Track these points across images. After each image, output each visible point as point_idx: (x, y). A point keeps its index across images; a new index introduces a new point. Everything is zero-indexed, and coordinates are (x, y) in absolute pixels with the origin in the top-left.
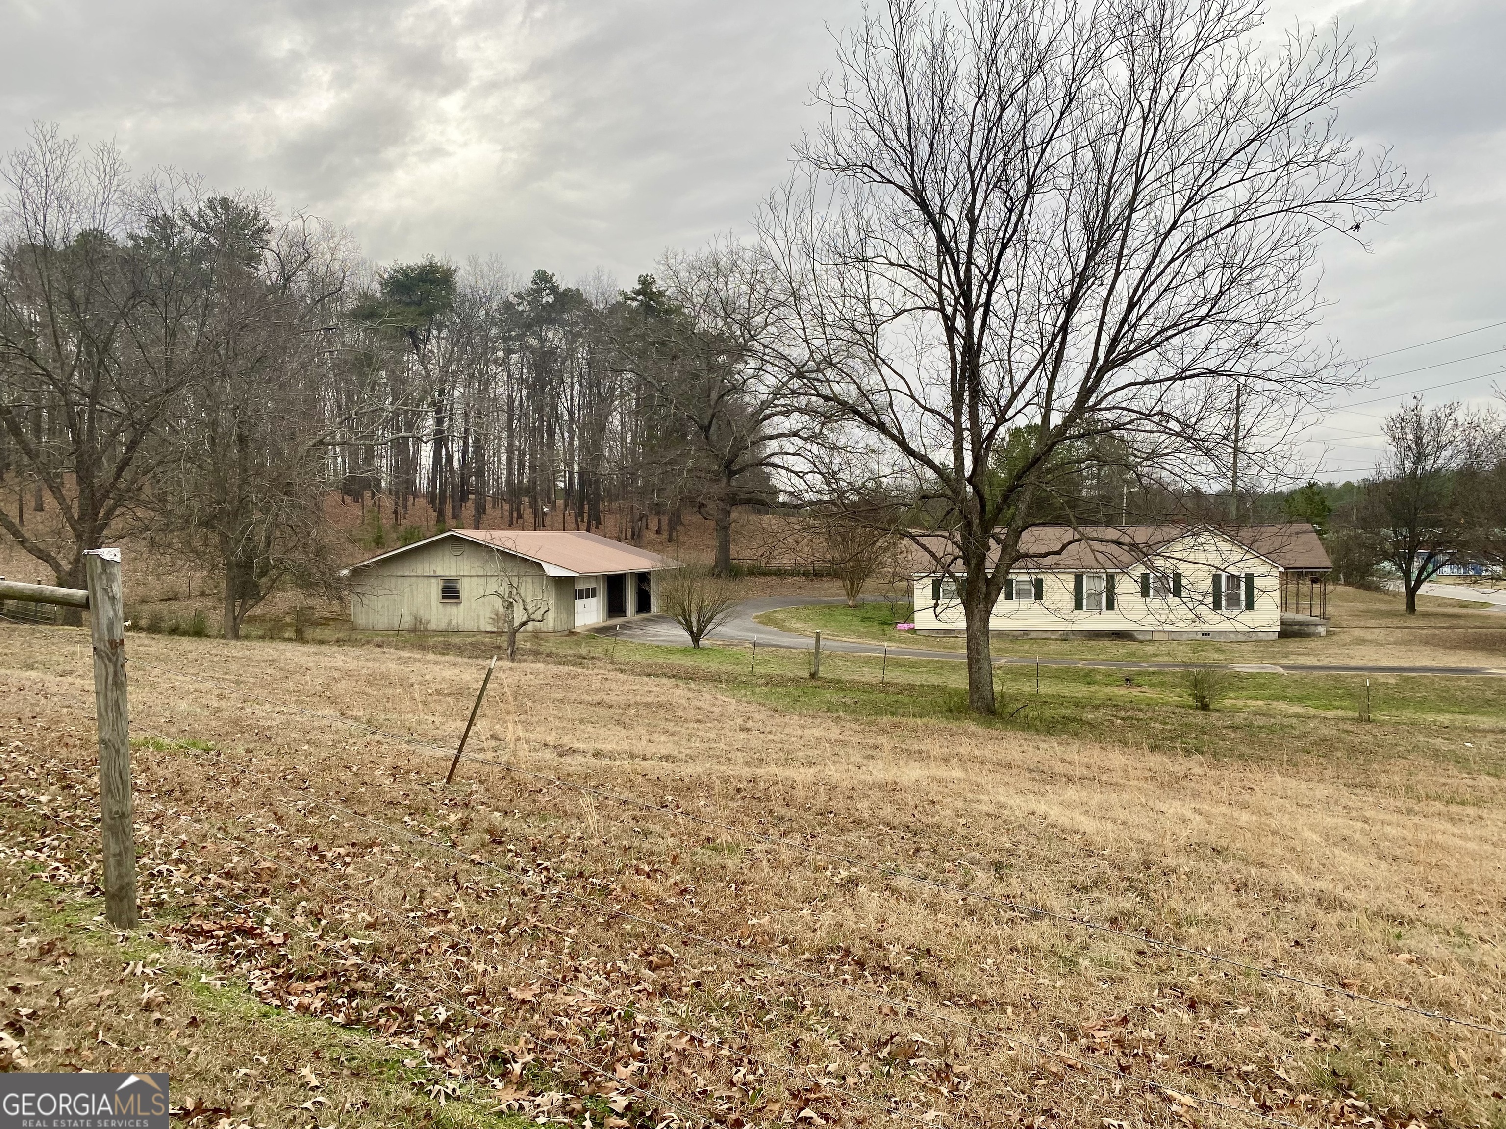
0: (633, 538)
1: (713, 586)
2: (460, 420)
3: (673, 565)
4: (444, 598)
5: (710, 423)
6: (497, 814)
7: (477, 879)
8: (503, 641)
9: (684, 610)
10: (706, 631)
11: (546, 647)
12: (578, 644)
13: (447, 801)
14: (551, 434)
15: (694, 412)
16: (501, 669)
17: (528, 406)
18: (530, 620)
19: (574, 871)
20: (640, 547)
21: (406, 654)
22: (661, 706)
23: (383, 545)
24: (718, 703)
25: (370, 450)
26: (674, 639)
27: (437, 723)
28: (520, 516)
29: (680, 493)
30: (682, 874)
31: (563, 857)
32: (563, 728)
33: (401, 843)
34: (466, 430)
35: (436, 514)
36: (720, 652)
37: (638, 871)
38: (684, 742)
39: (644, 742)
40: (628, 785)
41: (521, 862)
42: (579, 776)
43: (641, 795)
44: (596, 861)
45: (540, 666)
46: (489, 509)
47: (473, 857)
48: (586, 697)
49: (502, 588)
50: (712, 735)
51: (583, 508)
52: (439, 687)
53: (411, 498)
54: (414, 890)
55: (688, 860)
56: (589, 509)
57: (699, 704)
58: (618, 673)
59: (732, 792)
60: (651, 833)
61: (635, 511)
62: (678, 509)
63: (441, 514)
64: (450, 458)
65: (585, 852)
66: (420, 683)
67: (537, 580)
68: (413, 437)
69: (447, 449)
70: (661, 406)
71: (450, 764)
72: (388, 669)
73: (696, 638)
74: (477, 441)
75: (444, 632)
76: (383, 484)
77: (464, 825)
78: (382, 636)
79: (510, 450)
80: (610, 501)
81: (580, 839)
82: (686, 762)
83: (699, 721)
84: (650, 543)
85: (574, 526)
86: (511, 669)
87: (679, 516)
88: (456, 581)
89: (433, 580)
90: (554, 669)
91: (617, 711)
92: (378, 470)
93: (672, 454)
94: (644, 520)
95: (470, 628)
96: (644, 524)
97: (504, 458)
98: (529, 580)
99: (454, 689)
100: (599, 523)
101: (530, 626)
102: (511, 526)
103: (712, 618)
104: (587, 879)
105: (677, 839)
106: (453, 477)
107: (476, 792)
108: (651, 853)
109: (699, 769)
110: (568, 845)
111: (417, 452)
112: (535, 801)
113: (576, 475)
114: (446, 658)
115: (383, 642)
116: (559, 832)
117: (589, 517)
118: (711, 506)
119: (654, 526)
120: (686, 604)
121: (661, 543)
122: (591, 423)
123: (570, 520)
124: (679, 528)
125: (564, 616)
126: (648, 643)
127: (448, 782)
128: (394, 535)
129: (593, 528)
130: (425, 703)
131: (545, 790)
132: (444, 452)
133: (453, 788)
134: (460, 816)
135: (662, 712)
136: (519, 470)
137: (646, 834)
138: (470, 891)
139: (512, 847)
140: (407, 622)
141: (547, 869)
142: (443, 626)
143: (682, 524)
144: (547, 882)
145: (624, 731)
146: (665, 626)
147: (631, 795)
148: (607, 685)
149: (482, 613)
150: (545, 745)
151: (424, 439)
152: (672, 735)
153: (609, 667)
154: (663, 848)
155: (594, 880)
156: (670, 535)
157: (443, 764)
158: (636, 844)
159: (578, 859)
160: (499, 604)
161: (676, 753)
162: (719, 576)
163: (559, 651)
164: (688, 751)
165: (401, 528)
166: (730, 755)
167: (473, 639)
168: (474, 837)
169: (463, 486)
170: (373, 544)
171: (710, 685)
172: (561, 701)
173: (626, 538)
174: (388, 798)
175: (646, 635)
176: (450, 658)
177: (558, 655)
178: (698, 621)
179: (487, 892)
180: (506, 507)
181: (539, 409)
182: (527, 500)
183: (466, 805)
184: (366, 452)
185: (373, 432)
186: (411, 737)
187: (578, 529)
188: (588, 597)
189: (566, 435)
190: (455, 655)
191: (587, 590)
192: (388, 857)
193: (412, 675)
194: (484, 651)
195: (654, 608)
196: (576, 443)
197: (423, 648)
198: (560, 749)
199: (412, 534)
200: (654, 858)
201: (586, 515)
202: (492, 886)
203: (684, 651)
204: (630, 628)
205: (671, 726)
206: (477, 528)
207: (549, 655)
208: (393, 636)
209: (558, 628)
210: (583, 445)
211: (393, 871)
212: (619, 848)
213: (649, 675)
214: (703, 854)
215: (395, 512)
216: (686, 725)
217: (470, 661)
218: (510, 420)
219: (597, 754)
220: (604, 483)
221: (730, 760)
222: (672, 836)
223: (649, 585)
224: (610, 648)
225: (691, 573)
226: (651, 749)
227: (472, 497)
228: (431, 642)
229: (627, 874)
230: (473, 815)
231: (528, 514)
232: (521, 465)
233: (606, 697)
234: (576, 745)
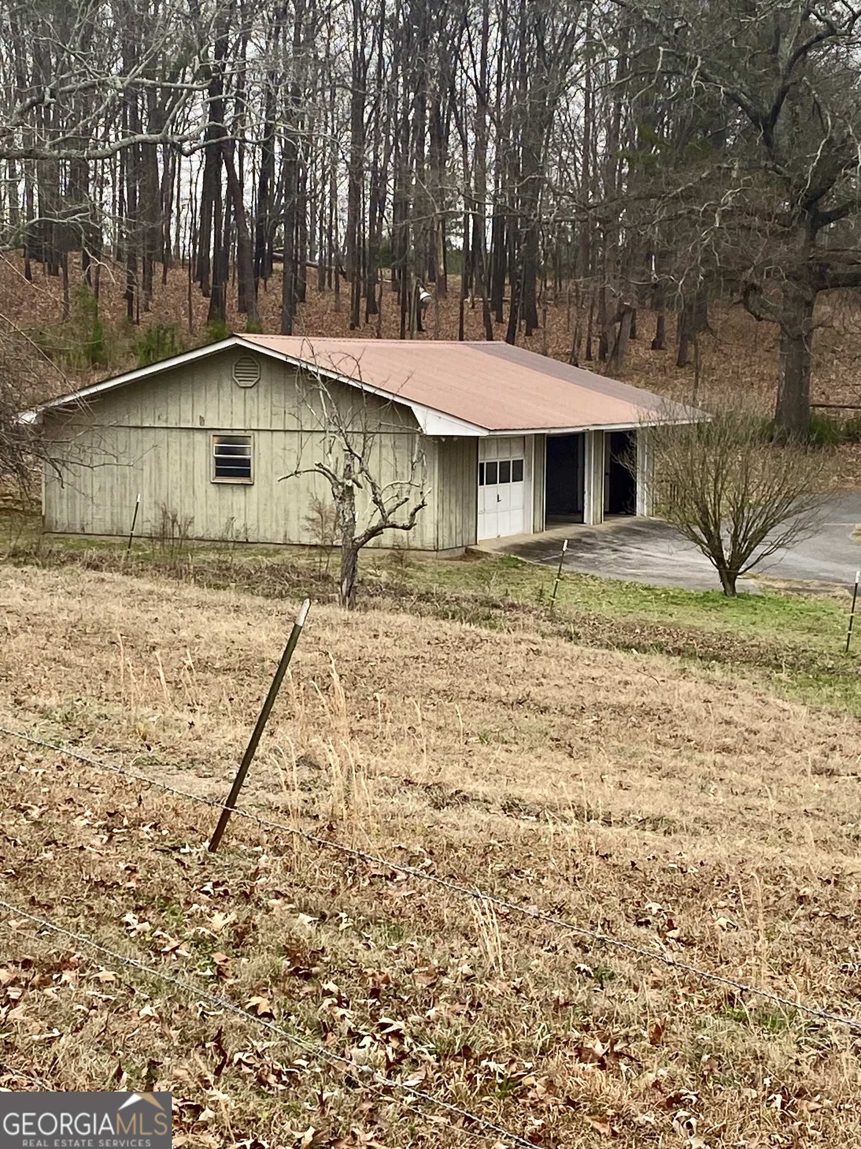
0: (602, 357)
1: (771, 462)
2: (256, 107)
3: (684, 416)
4: (219, 473)
5: (777, 109)
6: (305, 918)
7: (259, 1046)
8: (333, 564)
9: (706, 513)
10: (751, 559)
11: (418, 582)
12: (483, 577)
13: (208, 887)
14: (440, 138)
15: (742, 87)
16: (326, 623)
17: (395, 76)
18: (385, 524)
19: (451, 1044)
20: (618, 377)
21: (144, 585)
22: (647, 713)
23: (104, 362)
24: (769, 712)
25: (80, 170)
26: (682, 573)
27: (198, 727)
28: (373, 308)
29: (705, 262)
30: (672, 1065)
31: (431, 1013)
32: (447, 750)
33: (117, 965)
34: (269, 129)
35: (207, 301)
36: (779, 603)
37: (582, 1053)
38: (693, 792)
39: (609, 788)
40: (570, 874)
41: (347, 1018)
42: (471, 851)
43: (598, 898)
44: (499, 1026)
45: (405, 619)
46: (311, 292)
47: (255, 1000)
48: (493, 689)
49: (331, 459)
50: (754, 782)
51: (502, 292)
52: (204, 654)
53: (159, 267)
54: (138, 1061)
55: (684, 1037)
56: (515, 294)
57: (727, 713)
58: (562, 642)
59: (786, 903)
60: (612, 976)
61: (609, 300)
62: (700, 297)
63: (217, 301)
64: (236, 187)
65: (475, 1005)
66: (170, 645)
67: (403, 441)
68: (164, 142)
69: (230, 169)
70: (670, 74)
71: (218, 812)
72: (109, 614)
73: (728, 574)
74: (289, 151)
75: (220, 544)
76: (106, 240)
77: (240, 935)
78: (100, 546)
79: (356, 173)
80: (558, 278)
81: (468, 978)
82: (696, 833)
83: (726, 749)
84: (636, 369)
85: (482, 330)
86: (347, 624)
87: (702, 311)
88: (244, 440)
89: (199, 437)
90: (432, 626)
91: (557, 720)
92: (96, 213)
93: (690, 178)
94: (627, 320)
95: (269, 537)
96: (628, 329)
97: (343, 190)
98: (387, 440)
99: (233, 660)
100: (532, 324)
101: (387, 537)
102: (354, 328)
103: (763, 532)
104: (478, 1061)
105: (665, 993)
106: (241, 226)
107: (267, 871)
108: (611, 1018)
109: (722, 851)
110: (442, 989)
111: (171, 174)
112: (380, 896)
113: (489, 223)
114: (222, 595)
115: (101, 559)
116: (425, 962)
117: (513, 310)
118: (772, 291)
119: (647, 332)
120: (710, 499)
121: (663, 370)
122: (523, 112)
123: (474, 317)
124: (702, 337)
125: (456, 518)
126: (628, 580)
127: (212, 849)
128: (126, 343)
129: (521, 337)
130: (176, 685)
131: (401, 876)
132: (224, 174)
133: (222, 860)
134: (232, 917)
135: (649, 727)
136: (372, 212)
137: (602, 977)
138: (246, 1069)
139: (331, 986)
140: (149, 520)
141: (397, 1035)
142: (216, 531)
143: (707, 328)
144: (398, 1062)
145: (569, 762)
146: (664, 545)
147: (575, 896)
148: (538, 666)
149: (292, 506)
150: (409, 782)
151: (186, 147)
152: (667, 775)
153: (547, 627)
154: (634, 1009)
155: (493, 1065)
156: (682, 352)
157: (205, 810)
158: (581, 997)
159: (462, 1019)
160: (324, 491)
161: (674, 814)
162: (782, 442)
163: (446, 589)
164: (701, 811)
165: (140, 329)
166: (788, 825)
167: (276, 560)
168: (258, 961)
169: (260, 244)
170: (84, 361)
171: (757, 675)
172: (445, 694)
173: (589, 357)
174: (96, 874)
175: (624, 561)
176: (229, 596)
177: (441, 597)
178: (735, 537)
179: (279, 1074)
180: (346, 288)
181: (417, 83)
182: (387, 273)
183: (246, 897)
184: (73, 173)
185: (87, 132)
186: (148, 754)
187: (490, 338)
188: (505, 480)
189: (471, 137)
190: (240, 590)
191: (505, 465)
192: (90, 991)
193: (154, 629)
194: (298, 584)
195: (642, 508)
196: (491, 154)
197: (177, 574)
198: (436, 793)
199: (160, 342)
200: (615, 1029)
201: (506, 307)
202: (288, 1062)
203: (705, 599)
204: (591, 548)
205: (666, 758)
206: (287, 331)
207: (423, 597)
208: (122, 546)
209: (444, 542)
210: (506, 161)
211: (98, 1021)
212: (545, 1004)
213: (627, 647)
214: (718, 1028)
215: (129, 297)
216: (698, 756)
217: (268, 604)
218: (357, 106)
219: (510, 808)
220: (546, 240)
221: (788, 834)
222: (656, 985)
223: (633, 458)
224: (549, 588)
225: (723, 433)
226: (622, 803)
227: (278, 266)
228: (194, 561)
229: (559, 1057)
230: (257, 919)
231: (389, 302)
232: (378, 200)
233: (534, 690)
234: (470, 786)
